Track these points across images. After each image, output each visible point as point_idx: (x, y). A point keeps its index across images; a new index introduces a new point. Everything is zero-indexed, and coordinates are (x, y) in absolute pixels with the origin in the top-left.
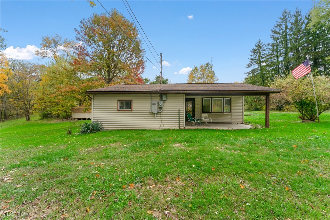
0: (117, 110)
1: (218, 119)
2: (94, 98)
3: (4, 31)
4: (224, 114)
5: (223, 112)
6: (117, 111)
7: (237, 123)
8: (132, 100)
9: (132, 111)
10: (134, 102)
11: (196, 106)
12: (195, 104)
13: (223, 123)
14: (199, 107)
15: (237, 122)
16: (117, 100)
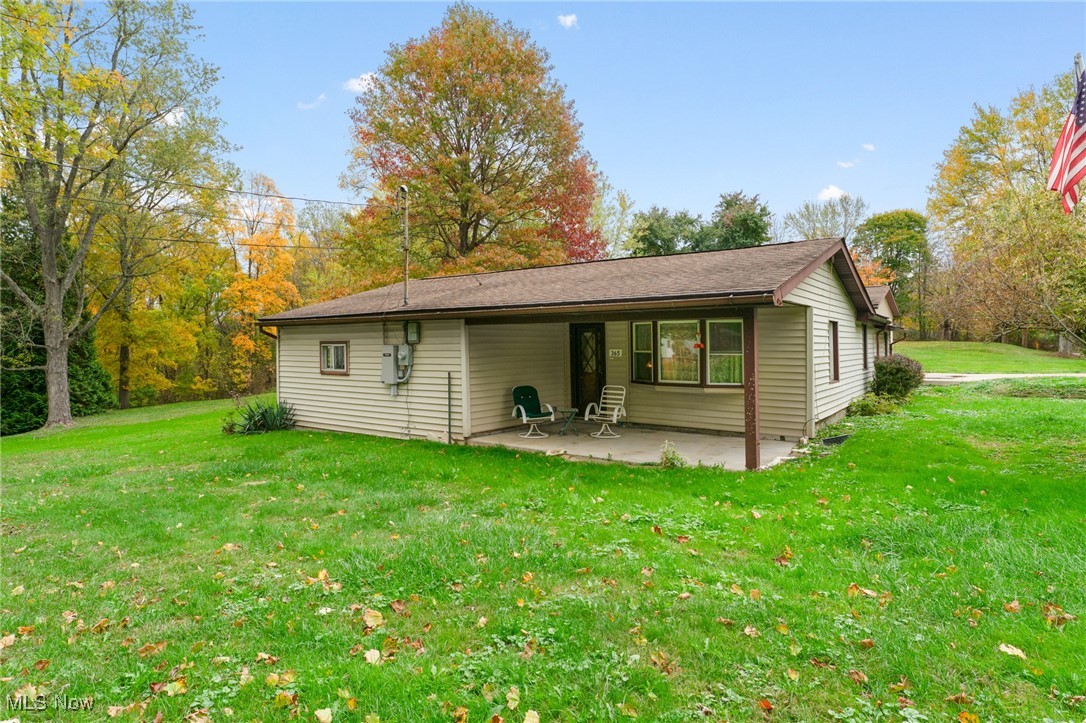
0: (318, 371)
1: (697, 412)
2: (282, 337)
3: (237, 149)
4: (707, 390)
5: (703, 384)
6: (320, 376)
7: (783, 438)
8: (346, 343)
9: (346, 375)
10: (352, 348)
11: (610, 353)
12: (608, 345)
13: (719, 433)
14: (619, 359)
15: (783, 434)
16: (318, 342)
